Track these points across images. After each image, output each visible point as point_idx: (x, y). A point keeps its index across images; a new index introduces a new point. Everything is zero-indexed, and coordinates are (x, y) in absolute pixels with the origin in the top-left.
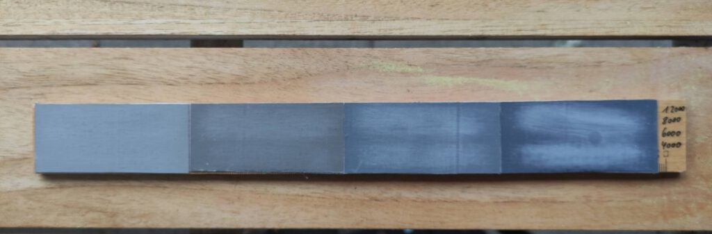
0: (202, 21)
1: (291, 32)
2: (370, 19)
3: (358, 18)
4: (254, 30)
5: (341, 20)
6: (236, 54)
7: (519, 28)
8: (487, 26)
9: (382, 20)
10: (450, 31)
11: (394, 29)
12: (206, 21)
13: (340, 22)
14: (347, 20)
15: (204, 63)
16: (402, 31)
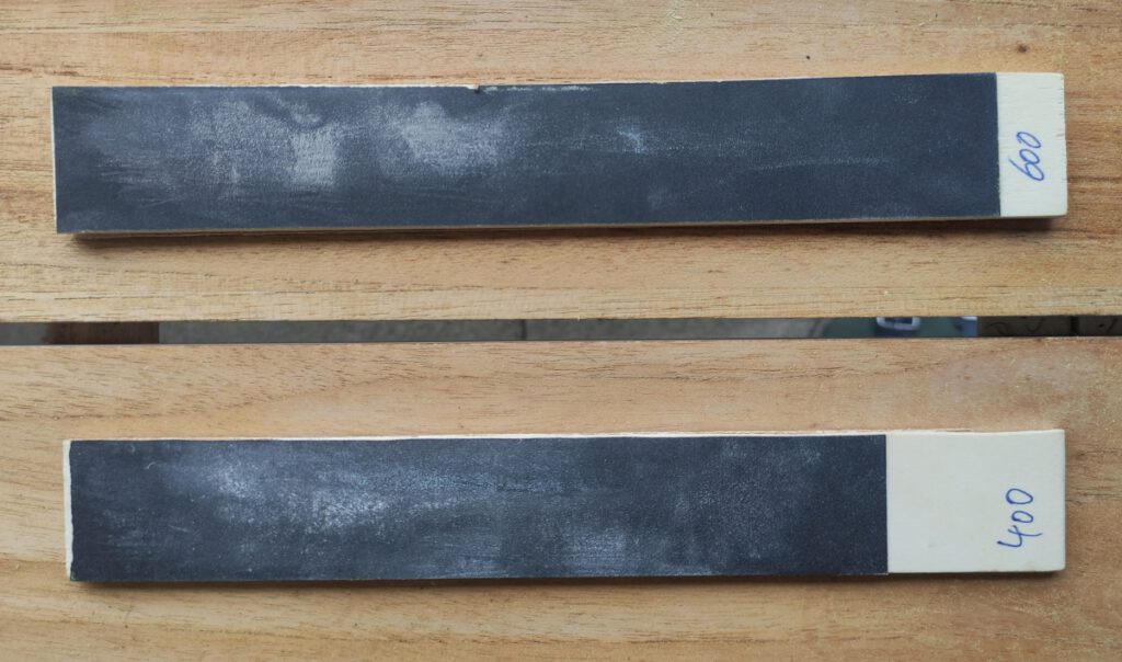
0: (57, 295)
1: (230, 315)
2: (384, 287)
3: (359, 287)
4: (158, 312)
5: (328, 291)
6: (123, 358)
7: (673, 304)
8: (611, 301)
9: (409, 290)
10: (539, 310)
11: (431, 308)
12: (64, 295)
13: (326, 294)
14: (341, 291)
15: (62, 376)
16: (446, 312)
